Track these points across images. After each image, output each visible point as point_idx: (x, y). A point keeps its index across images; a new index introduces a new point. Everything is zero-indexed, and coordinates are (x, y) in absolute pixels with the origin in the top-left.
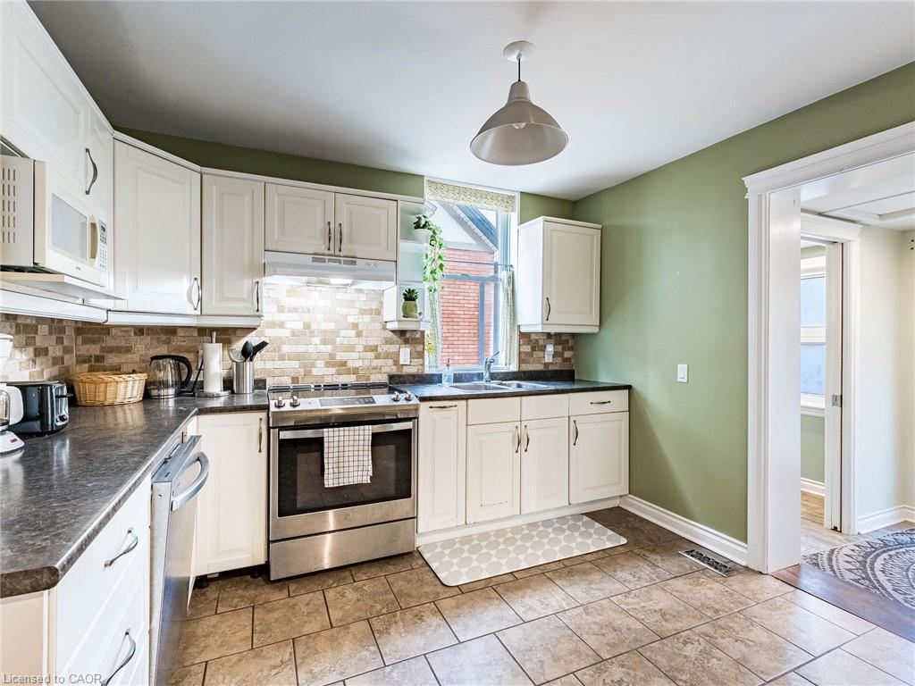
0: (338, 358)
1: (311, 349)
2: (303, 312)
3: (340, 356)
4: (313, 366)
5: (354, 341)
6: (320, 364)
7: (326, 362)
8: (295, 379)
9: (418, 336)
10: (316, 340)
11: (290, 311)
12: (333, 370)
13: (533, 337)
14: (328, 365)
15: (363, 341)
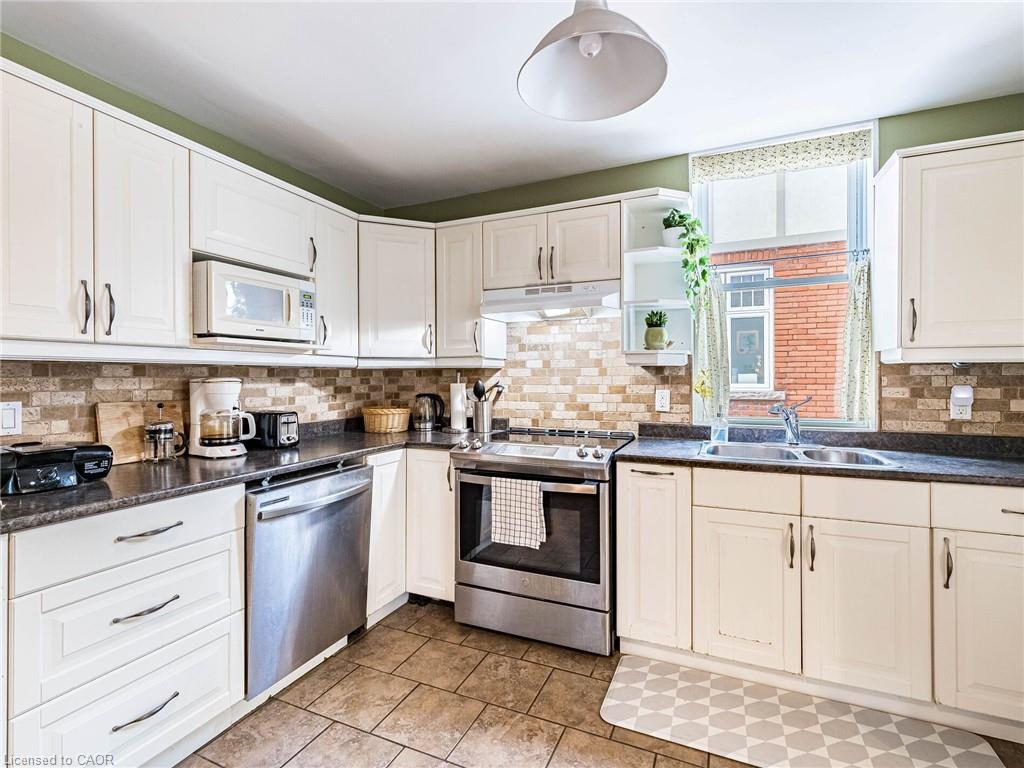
0: (579, 400)
1: (551, 389)
2: (543, 350)
3: (581, 398)
4: (553, 408)
5: (597, 380)
6: (560, 406)
7: (566, 405)
8: (535, 422)
9: (682, 373)
10: (556, 380)
11: (530, 349)
12: (573, 414)
13: (915, 372)
14: (568, 407)
15: (607, 381)
